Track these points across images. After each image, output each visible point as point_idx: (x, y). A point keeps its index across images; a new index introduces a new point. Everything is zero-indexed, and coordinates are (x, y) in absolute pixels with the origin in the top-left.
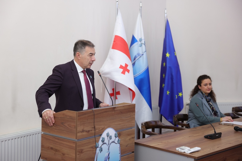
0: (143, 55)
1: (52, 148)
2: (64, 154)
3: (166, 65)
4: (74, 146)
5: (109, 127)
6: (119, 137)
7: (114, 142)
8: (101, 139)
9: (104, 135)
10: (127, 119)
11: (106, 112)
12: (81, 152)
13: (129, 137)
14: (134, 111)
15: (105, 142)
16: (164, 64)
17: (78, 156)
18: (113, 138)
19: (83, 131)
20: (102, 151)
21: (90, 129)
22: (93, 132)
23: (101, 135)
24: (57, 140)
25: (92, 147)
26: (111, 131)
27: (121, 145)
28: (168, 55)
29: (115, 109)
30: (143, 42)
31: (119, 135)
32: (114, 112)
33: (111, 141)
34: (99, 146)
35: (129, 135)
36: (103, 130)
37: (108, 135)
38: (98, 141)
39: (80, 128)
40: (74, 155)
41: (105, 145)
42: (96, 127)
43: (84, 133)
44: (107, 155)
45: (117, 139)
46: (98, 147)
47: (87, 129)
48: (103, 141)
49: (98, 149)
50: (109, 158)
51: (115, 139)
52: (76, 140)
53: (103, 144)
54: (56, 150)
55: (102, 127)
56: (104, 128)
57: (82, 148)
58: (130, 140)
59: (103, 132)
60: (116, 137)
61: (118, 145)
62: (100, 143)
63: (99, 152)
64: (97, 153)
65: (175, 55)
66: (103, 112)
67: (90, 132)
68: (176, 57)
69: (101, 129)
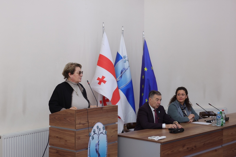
0: (127, 69)
1: (57, 137)
2: (66, 141)
3: (144, 77)
4: (74, 134)
5: (98, 122)
6: (106, 129)
7: (102, 133)
8: (93, 130)
9: (95, 127)
10: (112, 116)
11: (96, 110)
12: (79, 138)
13: (114, 130)
14: (117, 111)
15: (96, 132)
16: (143, 77)
17: (76, 141)
18: (102, 130)
19: (80, 124)
20: (93, 139)
21: (85, 123)
22: (87, 124)
23: (93, 127)
24: (61, 131)
25: (86, 136)
26: (100, 125)
27: (107, 136)
28: (146, 69)
29: (103, 109)
30: (126, 59)
31: (106, 128)
32: (102, 111)
33: (100, 132)
35: (113, 128)
36: (94, 124)
37: (98, 127)
39: (78, 121)
40: (74, 141)
41: (95, 135)
42: (89, 121)
43: (81, 125)
44: (97, 142)
45: (105, 131)
46: (91, 136)
47: (83, 122)
48: (94, 132)
49: (91, 137)
50: (99, 145)
51: (103, 131)
52: (75, 130)
53: (94, 134)
54: (61, 138)
55: (94, 121)
56: (95, 122)
57: (79, 136)
58: (114, 132)
59: (94, 125)
60: (103, 129)
61: (105, 136)
62: (92, 133)
63: (92, 140)
64: (90, 140)
65: (152, 69)
66: (94, 111)
67: (85, 125)
68: (153, 71)
69: (93, 123)
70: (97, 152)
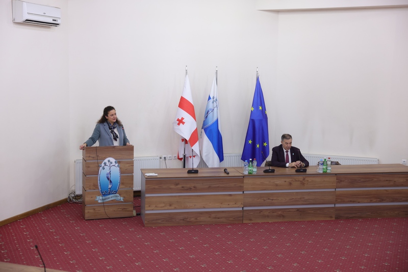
5: (110, 157)
6: (119, 163)
7: (114, 166)
8: (103, 163)
9: (106, 160)
10: (126, 154)
12: (89, 167)
13: (128, 165)
18: (114, 164)
19: (89, 157)
20: (104, 169)
21: (94, 156)
23: (103, 160)
25: (96, 166)
27: (120, 168)
30: (215, 99)
32: (114, 149)
33: (111, 165)
34: (102, 166)
35: (128, 163)
37: (109, 161)
38: (101, 164)
39: (87, 155)
41: (107, 166)
42: (100, 156)
44: (108, 172)
45: (117, 164)
48: (105, 164)
49: (101, 168)
50: (110, 174)
53: (105, 166)
56: (105, 157)
57: (89, 165)
61: (118, 168)
62: (103, 165)
63: (102, 170)
64: (100, 170)
66: (104, 149)
70: (108, 179)
